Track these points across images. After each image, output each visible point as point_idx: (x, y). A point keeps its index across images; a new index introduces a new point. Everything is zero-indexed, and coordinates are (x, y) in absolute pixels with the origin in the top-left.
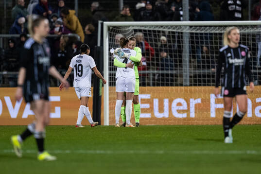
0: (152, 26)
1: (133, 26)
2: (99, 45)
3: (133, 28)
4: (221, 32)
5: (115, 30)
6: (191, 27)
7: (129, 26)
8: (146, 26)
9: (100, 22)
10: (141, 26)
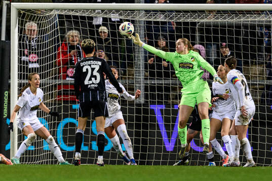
0: (87, 10)
1: (58, 10)
2: (3, 38)
3: (57, 13)
4: (194, 21)
5: (28, 15)
6: (147, 11)
7: (51, 10)
8: (76, 10)
9: (5, 2)
10: (70, 10)
